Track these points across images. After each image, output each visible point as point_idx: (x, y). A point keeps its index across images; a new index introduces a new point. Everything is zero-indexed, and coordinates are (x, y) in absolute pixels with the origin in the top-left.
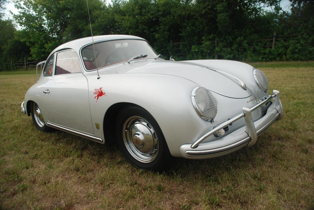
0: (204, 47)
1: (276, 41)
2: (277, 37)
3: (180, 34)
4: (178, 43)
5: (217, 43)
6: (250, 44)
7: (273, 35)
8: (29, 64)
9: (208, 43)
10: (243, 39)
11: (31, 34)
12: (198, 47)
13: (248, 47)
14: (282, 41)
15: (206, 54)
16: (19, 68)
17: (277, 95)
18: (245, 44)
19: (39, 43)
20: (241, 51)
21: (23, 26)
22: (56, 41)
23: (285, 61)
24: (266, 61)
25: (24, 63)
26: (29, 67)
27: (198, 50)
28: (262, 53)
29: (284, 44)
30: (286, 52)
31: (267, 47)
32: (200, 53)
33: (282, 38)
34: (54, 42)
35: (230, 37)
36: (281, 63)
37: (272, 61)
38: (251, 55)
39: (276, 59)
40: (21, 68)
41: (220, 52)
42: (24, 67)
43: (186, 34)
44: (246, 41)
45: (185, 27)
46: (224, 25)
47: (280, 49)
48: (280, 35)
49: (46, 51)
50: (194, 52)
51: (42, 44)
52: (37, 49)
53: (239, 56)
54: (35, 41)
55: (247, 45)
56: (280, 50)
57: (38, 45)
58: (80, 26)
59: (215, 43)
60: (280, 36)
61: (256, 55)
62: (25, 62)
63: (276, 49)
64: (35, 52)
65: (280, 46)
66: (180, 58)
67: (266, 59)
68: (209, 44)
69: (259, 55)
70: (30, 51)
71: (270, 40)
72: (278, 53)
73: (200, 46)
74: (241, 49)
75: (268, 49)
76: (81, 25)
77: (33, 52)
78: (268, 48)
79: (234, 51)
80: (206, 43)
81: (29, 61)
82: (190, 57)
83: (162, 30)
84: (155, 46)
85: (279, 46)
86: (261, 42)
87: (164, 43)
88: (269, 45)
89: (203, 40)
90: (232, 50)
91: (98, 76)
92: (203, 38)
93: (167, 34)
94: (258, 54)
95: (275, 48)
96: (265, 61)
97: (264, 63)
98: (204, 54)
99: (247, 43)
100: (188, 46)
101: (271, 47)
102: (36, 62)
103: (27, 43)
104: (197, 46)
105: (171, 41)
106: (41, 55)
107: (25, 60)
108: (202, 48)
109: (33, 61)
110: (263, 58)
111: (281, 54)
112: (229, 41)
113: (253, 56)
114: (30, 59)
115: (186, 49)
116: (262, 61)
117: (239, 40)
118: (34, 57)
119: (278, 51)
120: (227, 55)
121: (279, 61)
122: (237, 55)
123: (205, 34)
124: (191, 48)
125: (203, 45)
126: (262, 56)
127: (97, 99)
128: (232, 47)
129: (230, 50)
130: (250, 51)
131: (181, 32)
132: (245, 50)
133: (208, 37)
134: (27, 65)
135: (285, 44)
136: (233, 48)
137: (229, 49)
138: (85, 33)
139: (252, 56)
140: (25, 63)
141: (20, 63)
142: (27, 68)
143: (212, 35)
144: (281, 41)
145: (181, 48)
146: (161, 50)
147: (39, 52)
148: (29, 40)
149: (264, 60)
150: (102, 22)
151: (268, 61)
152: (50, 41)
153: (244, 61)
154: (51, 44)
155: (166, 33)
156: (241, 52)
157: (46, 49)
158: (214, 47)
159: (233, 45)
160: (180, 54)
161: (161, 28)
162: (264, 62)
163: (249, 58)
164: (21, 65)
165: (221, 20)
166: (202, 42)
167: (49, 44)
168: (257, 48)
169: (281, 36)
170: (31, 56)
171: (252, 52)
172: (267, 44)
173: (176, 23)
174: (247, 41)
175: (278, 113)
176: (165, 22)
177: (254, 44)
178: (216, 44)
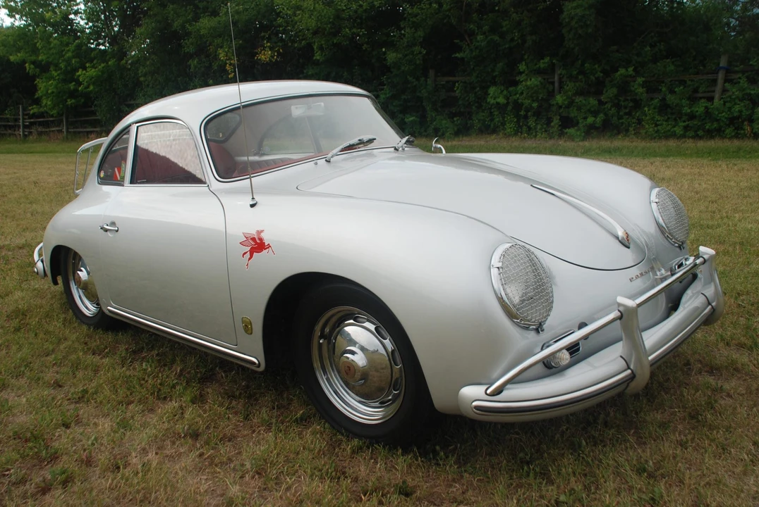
0: (522, 93)
1: (726, 81)
2: (728, 71)
3: (457, 55)
4: (451, 79)
5: (561, 82)
6: (651, 88)
7: (719, 64)
8: (32, 124)
9: (534, 81)
10: (634, 74)
11: (40, 41)
12: (505, 92)
13: (645, 95)
14: (744, 83)
15: (527, 111)
16: (4, 134)
17: (709, 259)
18: (638, 88)
19: (62, 65)
20: (626, 108)
21: (17, 16)
22: (110, 63)
23: (749, 138)
24: (697, 137)
25: (17, 120)
26: (30, 133)
27: (505, 102)
28: (686, 115)
29: (748, 91)
30: (753, 113)
31: (701, 98)
32: (510, 108)
33: (743, 72)
34: (103, 65)
35: (596, 66)
36: (736, 143)
37: (712, 137)
38: (653, 119)
39: (724, 131)
40: (10, 135)
41: (568, 107)
42: (16, 133)
43: (474, 54)
44: (640, 80)
45: (472, 34)
46: (580, 32)
47: (735, 104)
48: (737, 66)
49: (80, 88)
50: (493, 104)
51: (69, 68)
52: (55, 83)
53: (621, 121)
54: (50, 60)
55: (644, 89)
56: (737, 108)
57: (59, 72)
58: (175, 24)
59: (553, 83)
60: (737, 69)
61: (669, 118)
62: (21, 117)
63: (724, 104)
64: (49, 92)
65: (738, 97)
66: (454, 121)
67: (696, 131)
68: (537, 86)
69: (675, 120)
70: (35, 89)
71: (710, 77)
72: (730, 116)
73: (511, 89)
74: (627, 100)
75: (703, 103)
76: (180, 21)
77: (45, 92)
78: (703, 101)
79: (606, 106)
80: (529, 83)
81: (34, 116)
82: (482, 118)
83: (405, 40)
84: (385, 85)
85: (733, 97)
86: (683, 82)
87: (410, 79)
88: (705, 92)
89: (521, 73)
90: (601, 103)
91: (253, 198)
92: (522, 67)
93: (420, 53)
94: (674, 117)
95: (722, 102)
96: (693, 137)
97: (689, 144)
98: (522, 113)
99: (644, 85)
100: (478, 89)
101: (711, 99)
102: (51, 119)
103: (27, 65)
104: (502, 88)
105: (432, 73)
106: (67, 101)
107: (21, 113)
108: (518, 96)
109: (42, 115)
110: (686, 128)
111: (738, 118)
112: (592, 78)
113: (658, 123)
114: (34, 110)
115: (472, 97)
116: (683, 136)
117: (621, 75)
118: (46, 105)
119: (730, 109)
120: (585, 118)
121: (730, 138)
122: (615, 118)
123: (526, 57)
124: (487, 94)
125: (520, 88)
126: (684, 122)
127: (250, 259)
128: (601, 93)
129: (596, 102)
130: (652, 107)
131: (460, 49)
132: (637, 104)
133: (536, 64)
134: (25, 127)
135: (752, 92)
136: (603, 98)
137: (593, 101)
138: (192, 44)
139: (658, 121)
140: (21, 121)
141: (7, 120)
142: (25, 136)
143: (547, 59)
144: (739, 82)
145: (458, 93)
146: (403, 97)
147: (59, 93)
148: (33, 58)
149: (691, 133)
150: (238, 12)
151: (701, 138)
152: (91, 61)
153: (635, 134)
154: (93, 70)
155: (417, 49)
156: (627, 111)
157: (80, 84)
158: (551, 94)
159: (605, 90)
160: (453, 110)
161: (404, 35)
162: (691, 140)
163: (647, 126)
164: (11, 127)
165: (572, 18)
166: (517, 78)
167: (88, 70)
168: (671, 99)
169: (742, 66)
170: (37, 102)
171: (656, 110)
172: (701, 90)
173: (445, 21)
174: (644, 79)
175: (710, 307)
176: (415, 19)
177: (664, 89)
178: (557, 85)
